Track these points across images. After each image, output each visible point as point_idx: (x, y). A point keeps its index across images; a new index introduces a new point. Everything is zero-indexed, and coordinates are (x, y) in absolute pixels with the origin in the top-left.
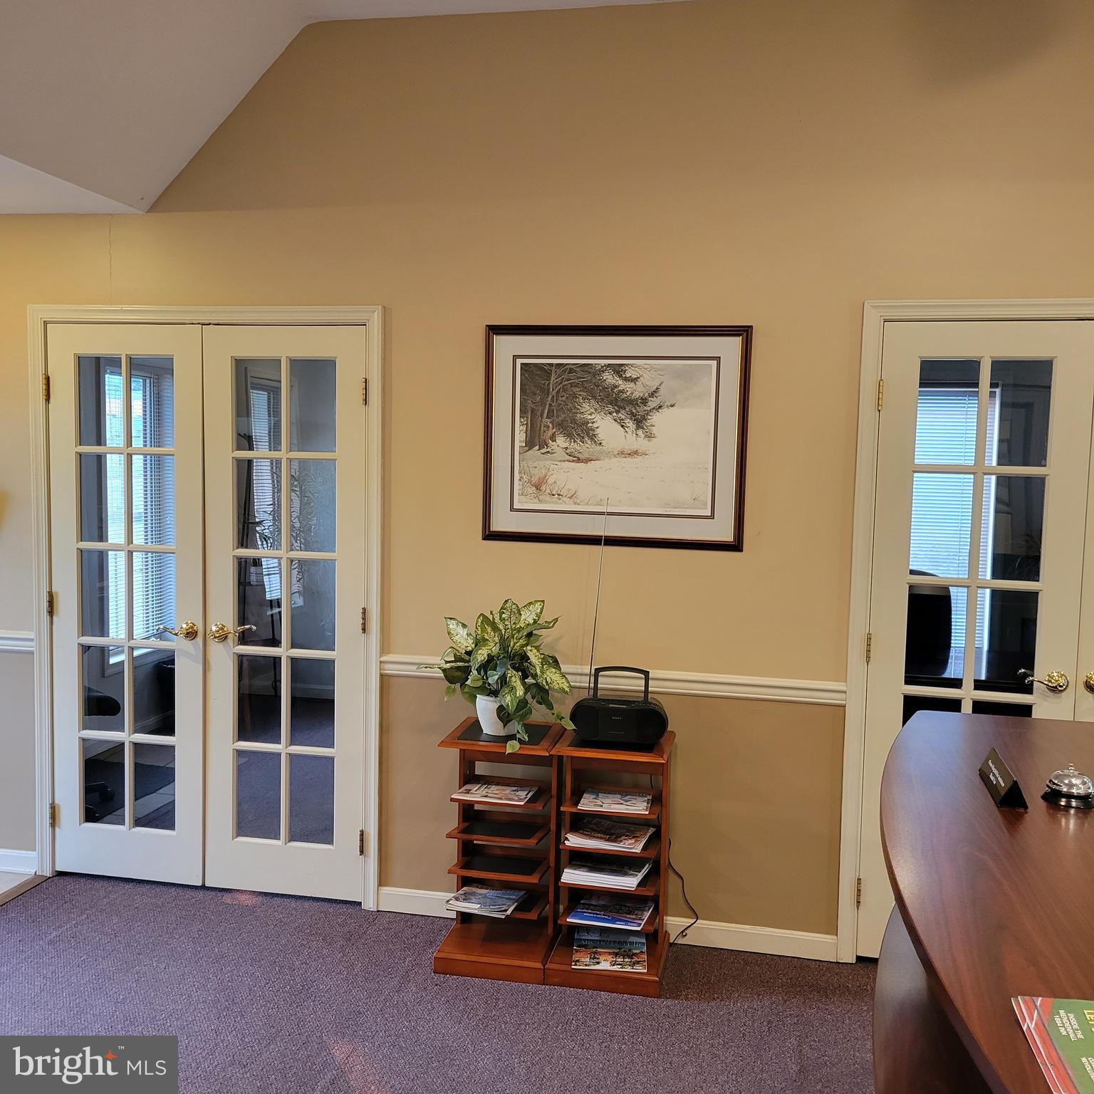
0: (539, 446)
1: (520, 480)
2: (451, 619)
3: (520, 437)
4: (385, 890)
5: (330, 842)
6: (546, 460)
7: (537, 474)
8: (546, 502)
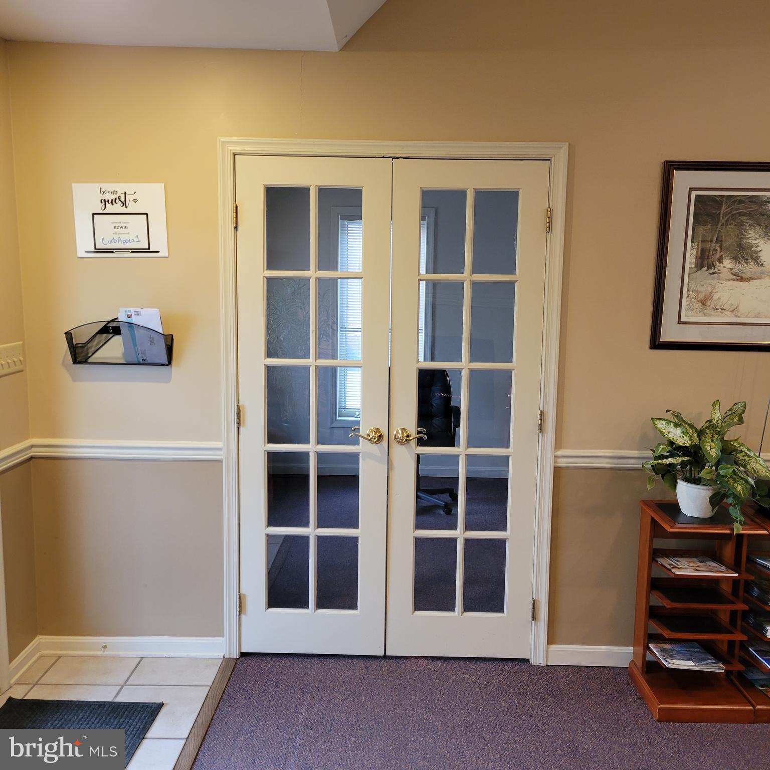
0: (708, 268)
1: (688, 297)
2: (660, 419)
3: (691, 260)
4: (554, 647)
5: (501, 610)
6: (713, 279)
7: (704, 290)
8: (710, 315)
